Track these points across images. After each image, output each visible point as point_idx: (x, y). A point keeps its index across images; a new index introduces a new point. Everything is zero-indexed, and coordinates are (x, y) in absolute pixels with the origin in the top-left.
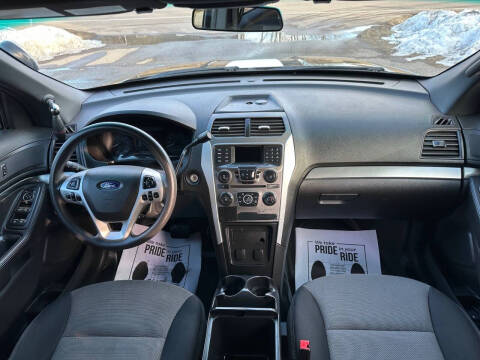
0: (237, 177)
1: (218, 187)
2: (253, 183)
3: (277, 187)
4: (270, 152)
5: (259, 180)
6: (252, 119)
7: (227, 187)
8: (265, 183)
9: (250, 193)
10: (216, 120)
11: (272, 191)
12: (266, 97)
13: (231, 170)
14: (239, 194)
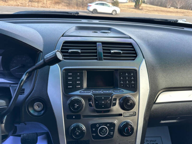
0: (90, 105)
1: (68, 117)
2: (109, 111)
3: (134, 114)
4: (125, 77)
5: (116, 108)
6: (103, 43)
7: (78, 117)
8: (122, 111)
9: (106, 124)
10: (66, 42)
11: (129, 120)
12: (109, 29)
13: (84, 97)
14: (94, 126)
